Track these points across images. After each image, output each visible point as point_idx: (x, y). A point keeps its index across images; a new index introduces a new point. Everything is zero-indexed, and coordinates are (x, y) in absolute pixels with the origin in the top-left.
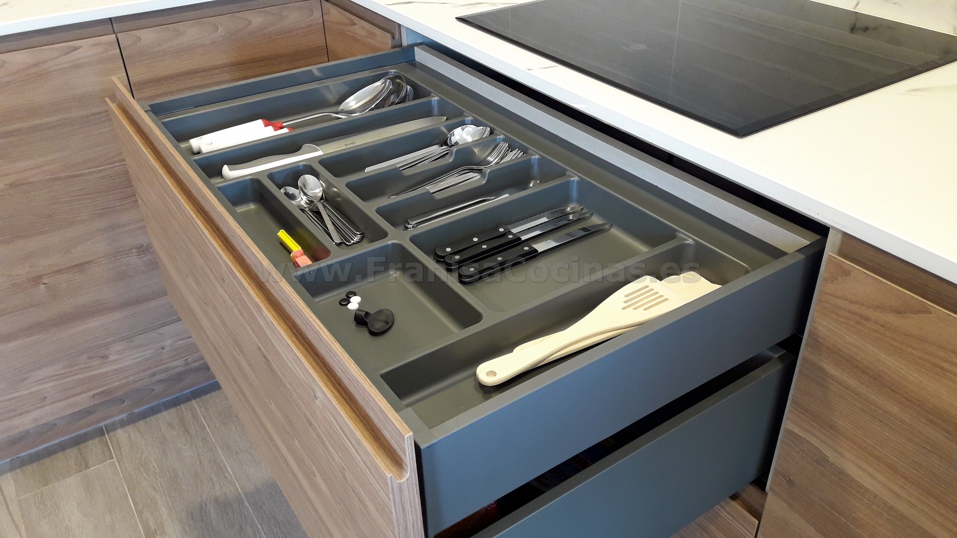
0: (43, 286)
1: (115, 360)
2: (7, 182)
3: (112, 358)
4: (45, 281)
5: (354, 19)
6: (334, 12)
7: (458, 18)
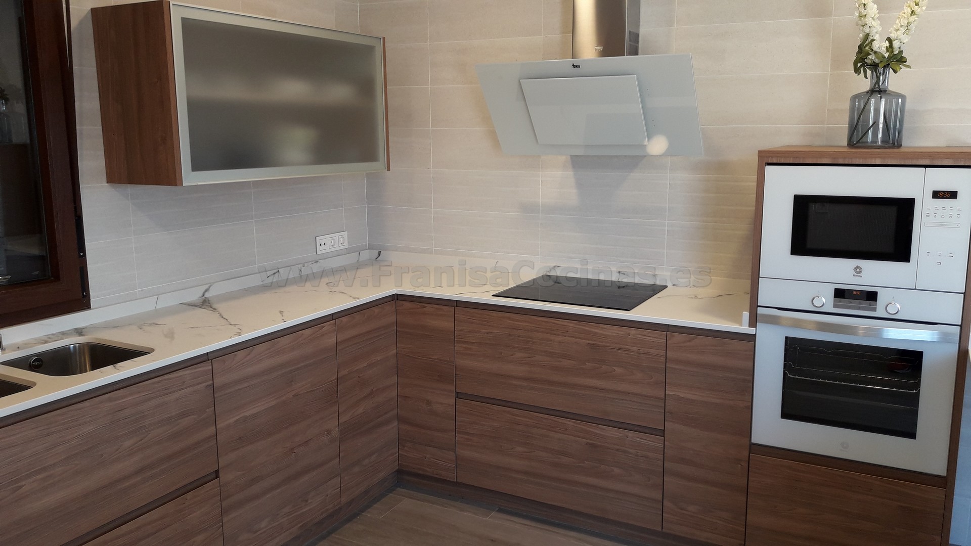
0: (293, 454)
1: (311, 502)
2: (293, 394)
3: (309, 501)
4: (295, 451)
5: (426, 305)
6: (408, 305)
7: (493, 296)
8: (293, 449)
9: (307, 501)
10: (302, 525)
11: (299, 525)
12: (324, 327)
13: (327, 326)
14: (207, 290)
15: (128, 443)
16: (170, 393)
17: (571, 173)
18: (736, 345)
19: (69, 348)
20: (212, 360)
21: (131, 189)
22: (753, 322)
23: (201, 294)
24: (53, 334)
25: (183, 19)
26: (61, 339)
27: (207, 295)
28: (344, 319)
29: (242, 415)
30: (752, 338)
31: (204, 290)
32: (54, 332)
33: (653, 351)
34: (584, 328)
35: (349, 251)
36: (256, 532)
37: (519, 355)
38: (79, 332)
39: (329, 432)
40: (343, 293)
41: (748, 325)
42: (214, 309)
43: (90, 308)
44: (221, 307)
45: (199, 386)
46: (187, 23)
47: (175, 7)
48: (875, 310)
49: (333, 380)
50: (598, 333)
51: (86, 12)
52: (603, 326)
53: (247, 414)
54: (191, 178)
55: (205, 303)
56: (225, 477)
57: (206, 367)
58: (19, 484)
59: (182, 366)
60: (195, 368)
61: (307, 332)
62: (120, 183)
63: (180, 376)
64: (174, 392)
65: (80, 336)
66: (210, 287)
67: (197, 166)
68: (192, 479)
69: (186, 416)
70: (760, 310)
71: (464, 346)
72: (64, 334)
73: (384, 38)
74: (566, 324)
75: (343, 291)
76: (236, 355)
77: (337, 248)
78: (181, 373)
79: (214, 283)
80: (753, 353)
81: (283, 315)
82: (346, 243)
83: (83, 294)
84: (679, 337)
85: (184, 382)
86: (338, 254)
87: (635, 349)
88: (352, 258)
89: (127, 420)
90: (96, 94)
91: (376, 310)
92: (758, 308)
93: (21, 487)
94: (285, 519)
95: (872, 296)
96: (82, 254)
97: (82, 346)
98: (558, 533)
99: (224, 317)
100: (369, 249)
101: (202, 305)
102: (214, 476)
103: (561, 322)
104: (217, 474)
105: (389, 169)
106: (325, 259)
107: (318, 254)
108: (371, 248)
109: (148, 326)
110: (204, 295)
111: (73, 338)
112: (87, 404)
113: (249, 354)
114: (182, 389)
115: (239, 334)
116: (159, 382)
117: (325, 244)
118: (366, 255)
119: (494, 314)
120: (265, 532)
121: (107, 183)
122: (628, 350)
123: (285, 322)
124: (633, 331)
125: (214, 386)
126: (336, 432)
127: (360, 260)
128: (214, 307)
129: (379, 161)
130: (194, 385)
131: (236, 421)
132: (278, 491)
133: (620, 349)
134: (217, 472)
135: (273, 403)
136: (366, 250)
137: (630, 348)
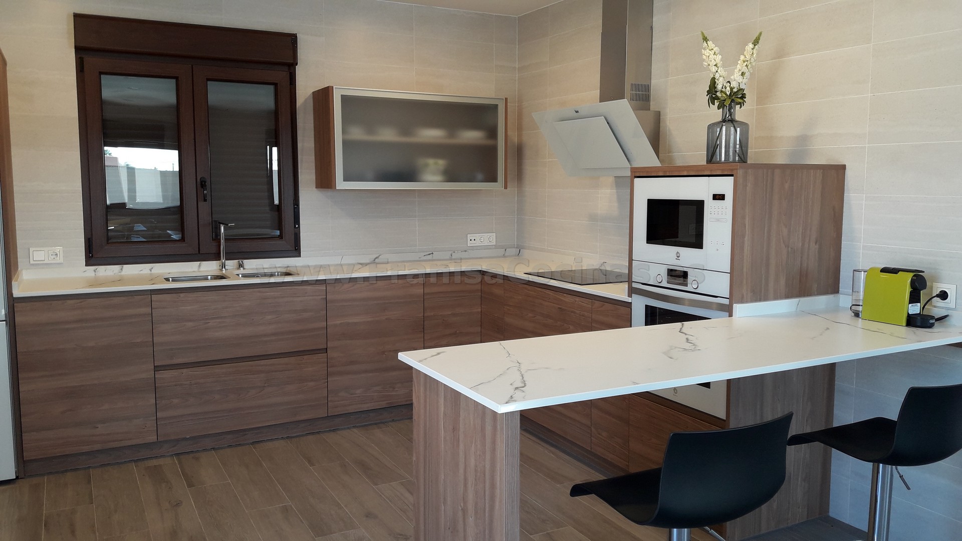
2: (386, 318)
4: (386, 353)
5: (493, 278)
6: (485, 277)
8: (383, 352)
9: (394, 388)
10: (389, 403)
11: (386, 402)
12: (414, 280)
14: (376, 258)
15: (269, 317)
18: (623, 310)
20: (326, 284)
21: (329, 193)
22: (630, 296)
23: (373, 260)
25: (341, 95)
27: (376, 261)
28: (431, 279)
29: (345, 321)
30: (629, 305)
33: (586, 314)
34: (557, 296)
35: (496, 247)
36: (351, 394)
37: (530, 315)
41: (627, 296)
43: (299, 257)
45: (316, 297)
46: (345, 99)
47: (337, 89)
48: (686, 285)
49: (420, 317)
50: (562, 300)
51: (310, 93)
52: (565, 295)
53: (349, 321)
54: (341, 184)
56: (331, 354)
57: (323, 287)
58: (206, 321)
60: (316, 287)
61: (399, 281)
62: (319, 187)
64: (298, 297)
66: (379, 256)
67: (347, 179)
69: (307, 311)
70: (634, 285)
71: (508, 308)
73: (506, 99)
74: (549, 293)
76: (344, 284)
77: (485, 244)
78: (304, 287)
79: (383, 254)
80: (630, 317)
82: (494, 241)
83: (296, 249)
84: (597, 304)
86: (487, 248)
87: (578, 312)
89: (269, 305)
92: (633, 283)
93: (208, 323)
94: (376, 394)
95: (685, 275)
96: (297, 226)
98: (543, 446)
100: (514, 247)
102: (325, 351)
103: (547, 292)
106: (475, 250)
107: (468, 246)
113: (353, 286)
116: (291, 289)
117: (475, 240)
120: (359, 396)
121: (316, 188)
122: (574, 313)
124: (577, 299)
125: (327, 299)
127: (506, 254)
129: (498, 182)
131: (340, 323)
132: (371, 374)
133: (572, 312)
134: (327, 349)
135: (371, 319)
137: (576, 311)
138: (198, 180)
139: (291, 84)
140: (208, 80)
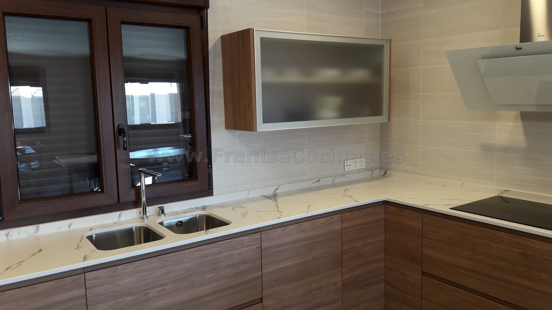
0: (311, 294)
2: (312, 257)
4: (312, 293)
5: (404, 210)
6: (392, 208)
7: (450, 208)
12: (333, 218)
13: (336, 218)
14: (277, 189)
15: (209, 276)
16: (235, 249)
17: (520, 124)
19: (196, 216)
20: (261, 232)
21: (238, 132)
23: (273, 191)
24: (192, 208)
25: (261, 37)
26: (194, 211)
27: (277, 192)
28: (347, 214)
29: (279, 267)
31: (275, 189)
32: (192, 207)
34: (516, 240)
35: (366, 170)
37: (467, 253)
38: (204, 208)
39: (335, 284)
40: (351, 197)
42: (276, 201)
43: (213, 195)
44: (279, 199)
45: (253, 246)
46: (264, 41)
47: (256, 31)
49: (339, 252)
51: (218, 38)
52: (534, 240)
53: (282, 266)
54: (262, 127)
55: (274, 197)
56: (267, 302)
57: (258, 236)
58: (147, 292)
59: (244, 234)
60: (252, 236)
61: (322, 220)
62: (230, 129)
63: (242, 240)
64: (238, 249)
65: (202, 211)
66: (279, 187)
67: (265, 121)
68: (245, 301)
69: (244, 263)
71: (429, 241)
72: (197, 209)
73: (390, 40)
75: (351, 196)
76: (276, 230)
77: (358, 167)
78: (242, 238)
79: (281, 185)
81: (309, 208)
82: (364, 164)
83: (209, 188)
85: (244, 244)
86: (359, 171)
88: (368, 174)
89: (209, 263)
90: (222, 82)
91: (370, 210)
93: (149, 293)
96: (210, 166)
97: (201, 217)
99: (278, 206)
100: (380, 169)
101: (272, 197)
102: (260, 301)
103: (499, 233)
104: (261, 300)
105: (389, 120)
106: (349, 174)
107: (345, 171)
108: (381, 168)
109: (239, 208)
110: (275, 192)
111: (199, 212)
112: (186, 251)
113: (284, 230)
114: (242, 248)
115: (279, 218)
116: (228, 243)
117: (350, 165)
118: (377, 173)
119: (450, 221)
121: (225, 129)
123: (308, 213)
125: (262, 247)
126: (340, 284)
127: (373, 176)
128: (276, 199)
129: (383, 115)
130: (249, 246)
131: (274, 270)
134: (262, 298)
135: (299, 261)
136: (378, 169)
138: (116, 128)
139: (202, 28)
140: (123, 23)
